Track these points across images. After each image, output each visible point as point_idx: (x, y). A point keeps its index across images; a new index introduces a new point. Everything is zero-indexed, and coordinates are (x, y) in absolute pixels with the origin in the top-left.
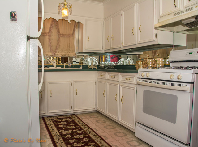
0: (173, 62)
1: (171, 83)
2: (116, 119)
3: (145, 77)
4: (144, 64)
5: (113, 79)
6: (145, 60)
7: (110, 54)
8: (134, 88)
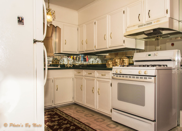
0: (136, 61)
1: (139, 77)
2: (94, 108)
3: (119, 73)
4: (114, 63)
5: (90, 75)
6: (114, 60)
7: (82, 55)
8: (109, 82)
